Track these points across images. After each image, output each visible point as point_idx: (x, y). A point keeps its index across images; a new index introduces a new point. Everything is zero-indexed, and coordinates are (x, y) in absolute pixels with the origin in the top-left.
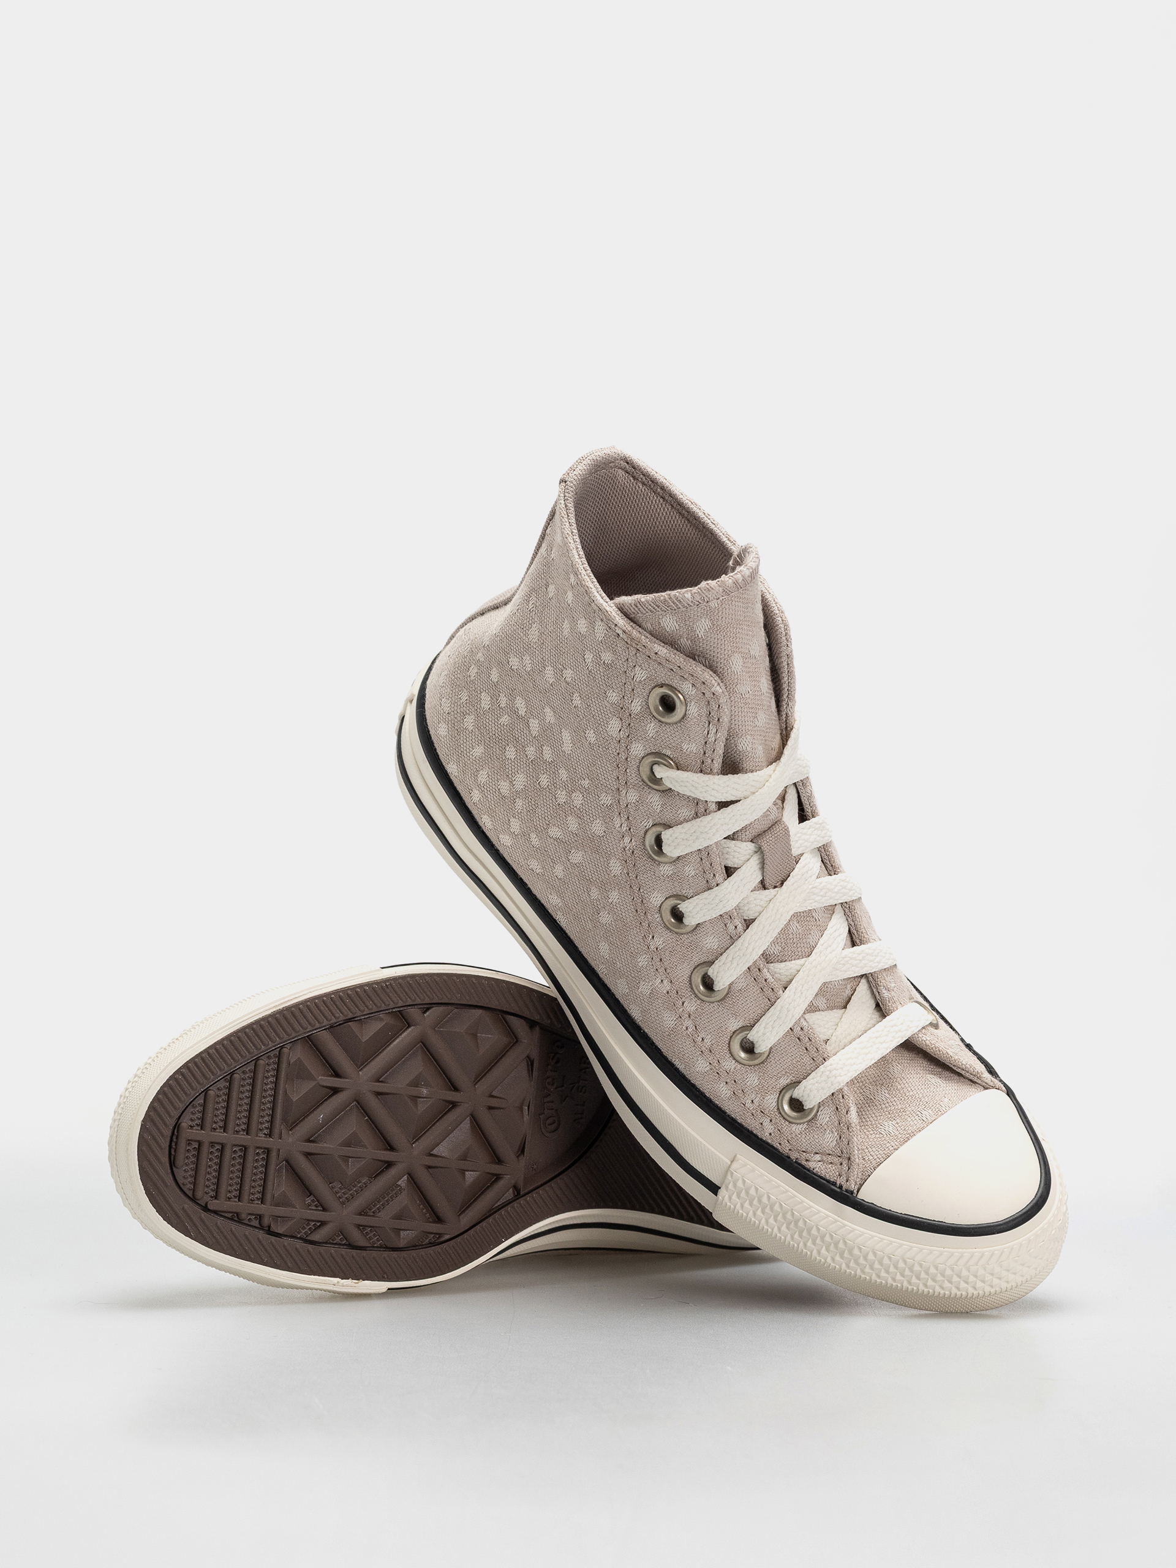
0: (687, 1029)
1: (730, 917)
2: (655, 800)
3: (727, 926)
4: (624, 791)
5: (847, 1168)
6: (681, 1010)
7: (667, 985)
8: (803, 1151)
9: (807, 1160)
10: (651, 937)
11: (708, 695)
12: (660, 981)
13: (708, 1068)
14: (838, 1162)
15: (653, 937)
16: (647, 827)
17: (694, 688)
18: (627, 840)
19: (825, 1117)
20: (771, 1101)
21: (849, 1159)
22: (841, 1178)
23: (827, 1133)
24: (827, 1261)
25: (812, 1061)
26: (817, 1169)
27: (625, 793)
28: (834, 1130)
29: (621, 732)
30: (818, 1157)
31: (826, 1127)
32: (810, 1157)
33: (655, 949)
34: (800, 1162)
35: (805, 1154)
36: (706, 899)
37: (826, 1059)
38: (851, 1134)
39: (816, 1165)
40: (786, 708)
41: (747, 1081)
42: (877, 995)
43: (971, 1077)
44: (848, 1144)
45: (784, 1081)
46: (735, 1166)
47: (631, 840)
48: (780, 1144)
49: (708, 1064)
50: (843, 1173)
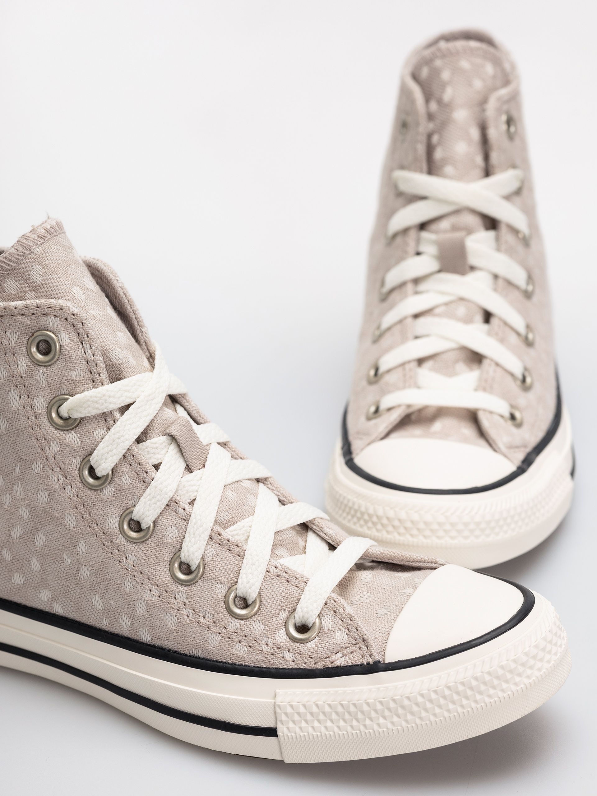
0: (188, 616)
1: (176, 502)
2: (72, 437)
3: (177, 511)
4: (47, 448)
5: (366, 648)
6: (176, 603)
7: (156, 592)
8: (326, 658)
9: (332, 663)
10: (124, 558)
11: (70, 317)
12: (149, 591)
13: (220, 638)
14: (356, 648)
15: (126, 558)
16: (78, 466)
17: (56, 318)
18: (68, 488)
19: (328, 622)
20: (281, 637)
21: (364, 640)
22: (365, 657)
23: (336, 633)
24: (389, 727)
25: (297, 589)
26: (343, 663)
27: (48, 449)
28: (341, 627)
29: (22, 397)
30: (340, 655)
31: (333, 629)
32: (333, 659)
33: (133, 567)
34: (327, 667)
35: (328, 659)
36: (149, 495)
37: (307, 582)
38: (355, 621)
39: (340, 661)
40: (142, 335)
41: (254, 630)
42: (325, 536)
43: (430, 565)
44: (357, 630)
45: (283, 615)
46: (279, 700)
47: (72, 487)
48: (305, 664)
49: (218, 634)
50: (365, 653)
